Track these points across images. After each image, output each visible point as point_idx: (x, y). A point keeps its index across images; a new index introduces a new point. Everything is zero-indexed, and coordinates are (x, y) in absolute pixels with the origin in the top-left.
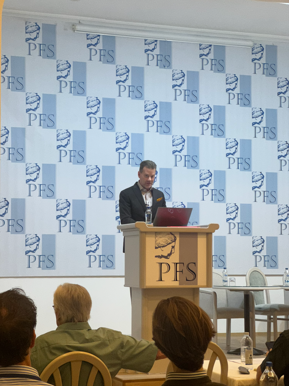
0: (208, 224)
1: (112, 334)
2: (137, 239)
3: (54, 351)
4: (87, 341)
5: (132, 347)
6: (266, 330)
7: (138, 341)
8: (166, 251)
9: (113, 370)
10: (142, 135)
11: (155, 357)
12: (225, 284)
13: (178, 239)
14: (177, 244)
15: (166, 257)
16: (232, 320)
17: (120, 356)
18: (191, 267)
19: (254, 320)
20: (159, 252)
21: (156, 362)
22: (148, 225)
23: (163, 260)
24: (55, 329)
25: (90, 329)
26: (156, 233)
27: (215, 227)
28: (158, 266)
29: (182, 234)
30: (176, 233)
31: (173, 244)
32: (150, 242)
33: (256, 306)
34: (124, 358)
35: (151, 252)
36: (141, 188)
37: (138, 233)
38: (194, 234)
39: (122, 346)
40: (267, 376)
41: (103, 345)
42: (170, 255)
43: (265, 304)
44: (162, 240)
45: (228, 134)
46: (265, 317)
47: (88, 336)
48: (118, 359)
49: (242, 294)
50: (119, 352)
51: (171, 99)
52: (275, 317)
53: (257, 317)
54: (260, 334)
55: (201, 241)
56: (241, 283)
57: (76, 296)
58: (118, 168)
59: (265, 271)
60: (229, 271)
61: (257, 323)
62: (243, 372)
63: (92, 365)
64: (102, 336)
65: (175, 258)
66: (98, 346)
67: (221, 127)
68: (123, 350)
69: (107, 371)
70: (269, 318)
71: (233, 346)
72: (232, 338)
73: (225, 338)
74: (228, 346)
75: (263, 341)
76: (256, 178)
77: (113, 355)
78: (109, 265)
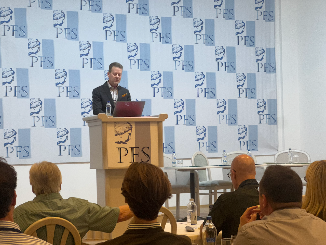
0: (158, 114)
1: (81, 203)
2: (100, 128)
4: (59, 208)
5: (97, 212)
6: (208, 203)
7: (102, 207)
8: (124, 138)
9: (82, 231)
11: (117, 220)
12: (174, 165)
13: (134, 127)
14: (133, 131)
15: (124, 143)
16: (181, 195)
17: (87, 220)
19: (198, 194)
20: (118, 139)
22: (108, 116)
23: (122, 145)
25: (61, 199)
26: (116, 123)
27: (165, 116)
28: (117, 150)
29: (137, 123)
30: (132, 122)
31: (130, 132)
32: (111, 130)
33: (200, 183)
34: (90, 222)
35: (111, 139)
36: (110, 86)
37: (100, 123)
38: (147, 123)
39: (89, 211)
41: (73, 211)
42: (127, 141)
43: (207, 181)
44: (120, 128)
46: (207, 191)
47: (60, 204)
48: (86, 222)
49: (188, 174)
50: (87, 217)
52: (215, 191)
53: (201, 191)
54: (204, 206)
55: (154, 129)
56: (188, 164)
59: (207, 154)
61: (200, 196)
62: (189, 230)
63: (64, 228)
64: (72, 203)
65: (132, 143)
66: (68, 212)
68: (90, 215)
69: (77, 232)
70: (211, 192)
71: (182, 216)
72: (180, 210)
73: (175, 210)
74: (178, 216)
75: (206, 212)
76: (198, 78)
77: (82, 219)
78: (77, 153)
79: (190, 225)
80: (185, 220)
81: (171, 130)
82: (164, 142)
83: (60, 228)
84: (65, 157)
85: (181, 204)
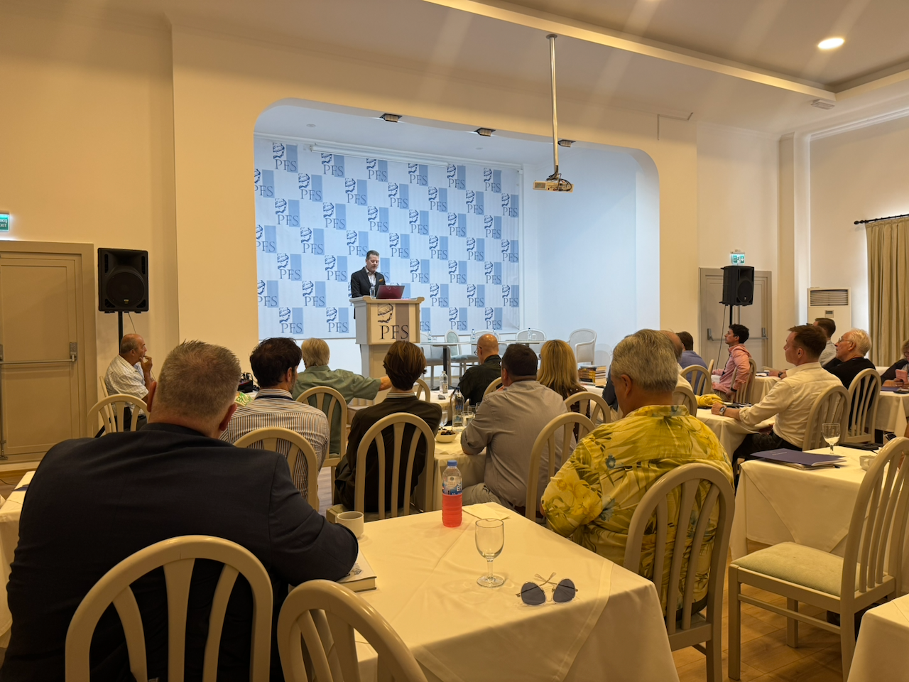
0: (416, 297)
1: (346, 374)
2: (365, 309)
3: (303, 386)
4: (328, 379)
5: (361, 382)
6: (458, 374)
7: (365, 378)
8: (386, 317)
9: (348, 398)
10: (367, 232)
11: (378, 389)
12: (430, 341)
13: (394, 308)
14: (394, 312)
15: (386, 322)
16: (435, 367)
17: (352, 389)
18: (405, 328)
19: (450, 366)
20: (381, 318)
21: (379, 393)
22: (372, 298)
23: (384, 324)
24: (303, 371)
25: (329, 371)
26: (379, 304)
27: (422, 299)
28: (380, 328)
29: (397, 304)
30: (393, 304)
31: (391, 312)
32: (374, 310)
33: (451, 357)
34: (355, 390)
35: (375, 318)
36: (368, 271)
37: (365, 304)
38: (406, 305)
39: (354, 381)
40: (456, 397)
41: (340, 381)
42: (388, 320)
43: (457, 356)
44: (383, 309)
45: (431, 232)
46: (458, 364)
47: (328, 375)
48: (351, 391)
49: (442, 349)
50: (352, 386)
51: (388, 205)
52: (465, 364)
53: (452, 364)
54: (455, 377)
55: (412, 310)
56: (441, 341)
57: (316, 347)
58: (349, 258)
59: (459, 332)
60: (433, 332)
61: (452, 368)
62: (441, 398)
63: (332, 396)
64: (338, 375)
65: (393, 322)
66: (336, 382)
67: (425, 227)
68: (355, 385)
69: (343, 399)
70: (461, 365)
71: (436, 386)
72: (435, 380)
73: (430, 380)
74: (432, 385)
75: (456, 382)
76: (451, 265)
77: (347, 388)
78: (345, 329)
79: (442, 394)
80: (438, 389)
81: (427, 310)
82: (421, 320)
83: (328, 396)
84: (334, 333)
85: (435, 375)
